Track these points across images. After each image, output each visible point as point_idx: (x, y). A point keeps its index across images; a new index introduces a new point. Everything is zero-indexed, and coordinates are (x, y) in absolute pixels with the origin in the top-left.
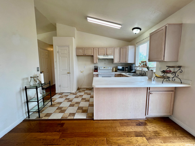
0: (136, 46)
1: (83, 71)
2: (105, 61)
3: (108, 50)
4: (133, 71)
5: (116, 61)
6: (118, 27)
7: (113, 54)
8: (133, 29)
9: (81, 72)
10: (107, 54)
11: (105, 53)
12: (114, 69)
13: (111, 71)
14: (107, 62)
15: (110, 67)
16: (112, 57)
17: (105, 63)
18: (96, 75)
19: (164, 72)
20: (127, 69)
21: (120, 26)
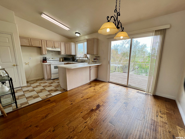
0: (76, 43)
1: (29, 63)
2: (52, 52)
3: (55, 44)
4: (76, 60)
5: (63, 53)
6: (67, 29)
7: (60, 47)
8: (76, 33)
9: (26, 64)
10: (54, 47)
11: (53, 46)
12: (61, 59)
13: (59, 61)
14: (53, 53)
15: (57, 58)
16: (59, 50)
17: (52, 55)
18: (48, 65)
19: (94, 59)
20: (72, 59)
21: (69, 29)
